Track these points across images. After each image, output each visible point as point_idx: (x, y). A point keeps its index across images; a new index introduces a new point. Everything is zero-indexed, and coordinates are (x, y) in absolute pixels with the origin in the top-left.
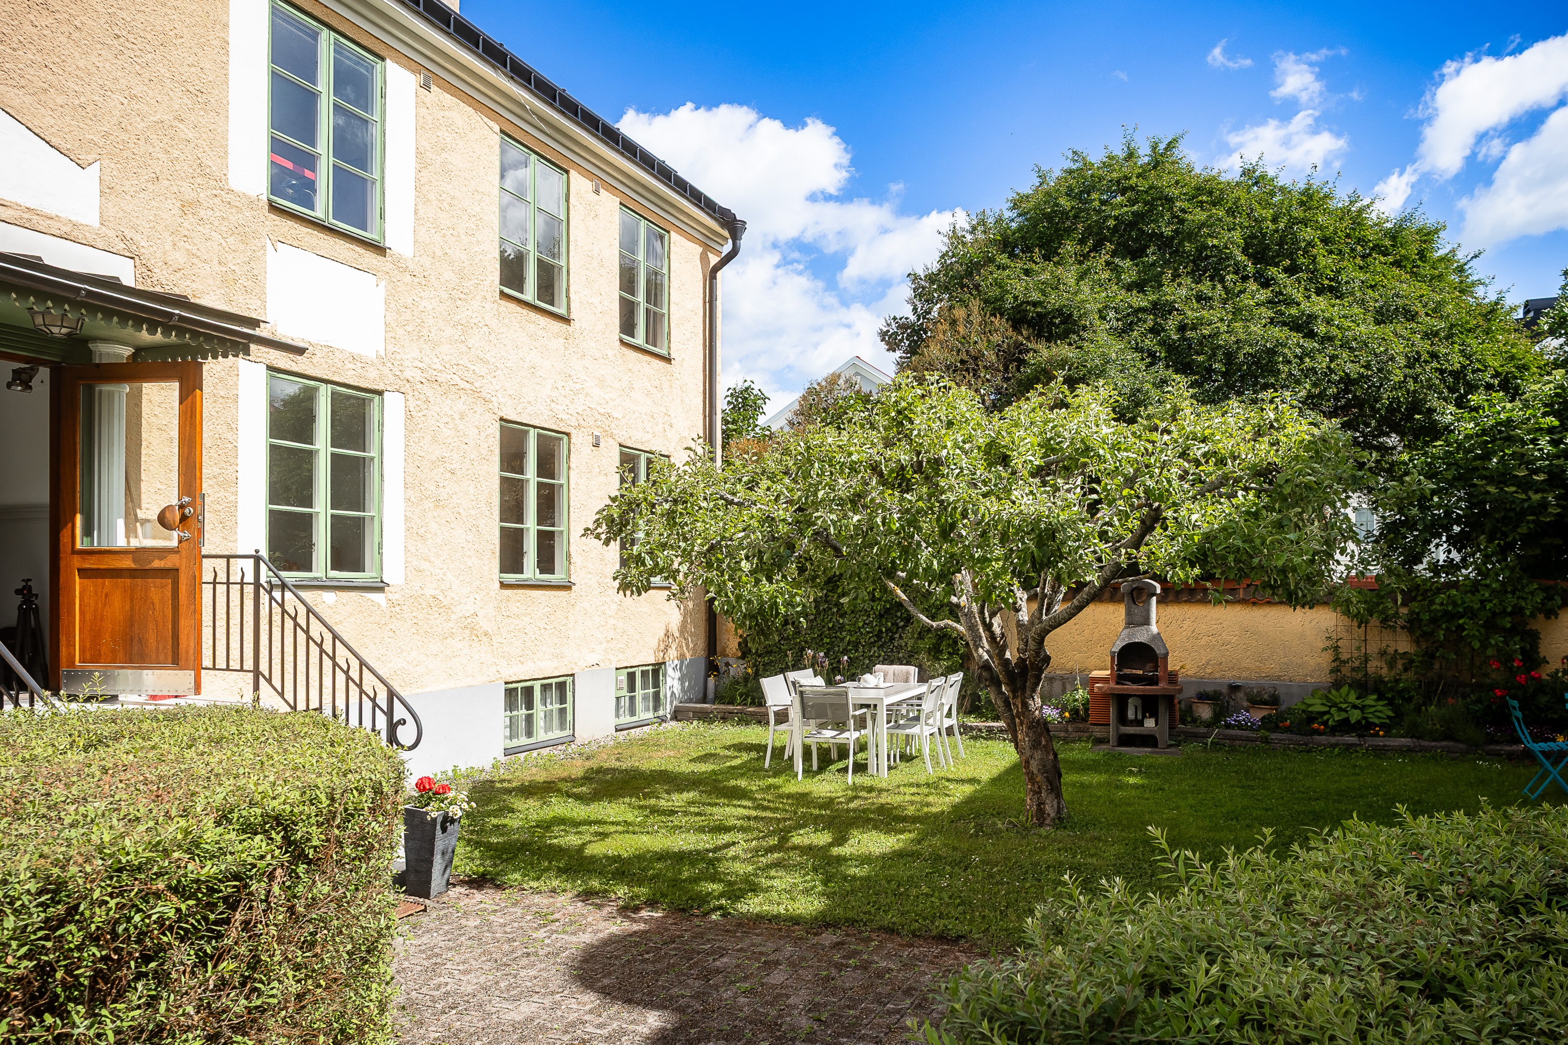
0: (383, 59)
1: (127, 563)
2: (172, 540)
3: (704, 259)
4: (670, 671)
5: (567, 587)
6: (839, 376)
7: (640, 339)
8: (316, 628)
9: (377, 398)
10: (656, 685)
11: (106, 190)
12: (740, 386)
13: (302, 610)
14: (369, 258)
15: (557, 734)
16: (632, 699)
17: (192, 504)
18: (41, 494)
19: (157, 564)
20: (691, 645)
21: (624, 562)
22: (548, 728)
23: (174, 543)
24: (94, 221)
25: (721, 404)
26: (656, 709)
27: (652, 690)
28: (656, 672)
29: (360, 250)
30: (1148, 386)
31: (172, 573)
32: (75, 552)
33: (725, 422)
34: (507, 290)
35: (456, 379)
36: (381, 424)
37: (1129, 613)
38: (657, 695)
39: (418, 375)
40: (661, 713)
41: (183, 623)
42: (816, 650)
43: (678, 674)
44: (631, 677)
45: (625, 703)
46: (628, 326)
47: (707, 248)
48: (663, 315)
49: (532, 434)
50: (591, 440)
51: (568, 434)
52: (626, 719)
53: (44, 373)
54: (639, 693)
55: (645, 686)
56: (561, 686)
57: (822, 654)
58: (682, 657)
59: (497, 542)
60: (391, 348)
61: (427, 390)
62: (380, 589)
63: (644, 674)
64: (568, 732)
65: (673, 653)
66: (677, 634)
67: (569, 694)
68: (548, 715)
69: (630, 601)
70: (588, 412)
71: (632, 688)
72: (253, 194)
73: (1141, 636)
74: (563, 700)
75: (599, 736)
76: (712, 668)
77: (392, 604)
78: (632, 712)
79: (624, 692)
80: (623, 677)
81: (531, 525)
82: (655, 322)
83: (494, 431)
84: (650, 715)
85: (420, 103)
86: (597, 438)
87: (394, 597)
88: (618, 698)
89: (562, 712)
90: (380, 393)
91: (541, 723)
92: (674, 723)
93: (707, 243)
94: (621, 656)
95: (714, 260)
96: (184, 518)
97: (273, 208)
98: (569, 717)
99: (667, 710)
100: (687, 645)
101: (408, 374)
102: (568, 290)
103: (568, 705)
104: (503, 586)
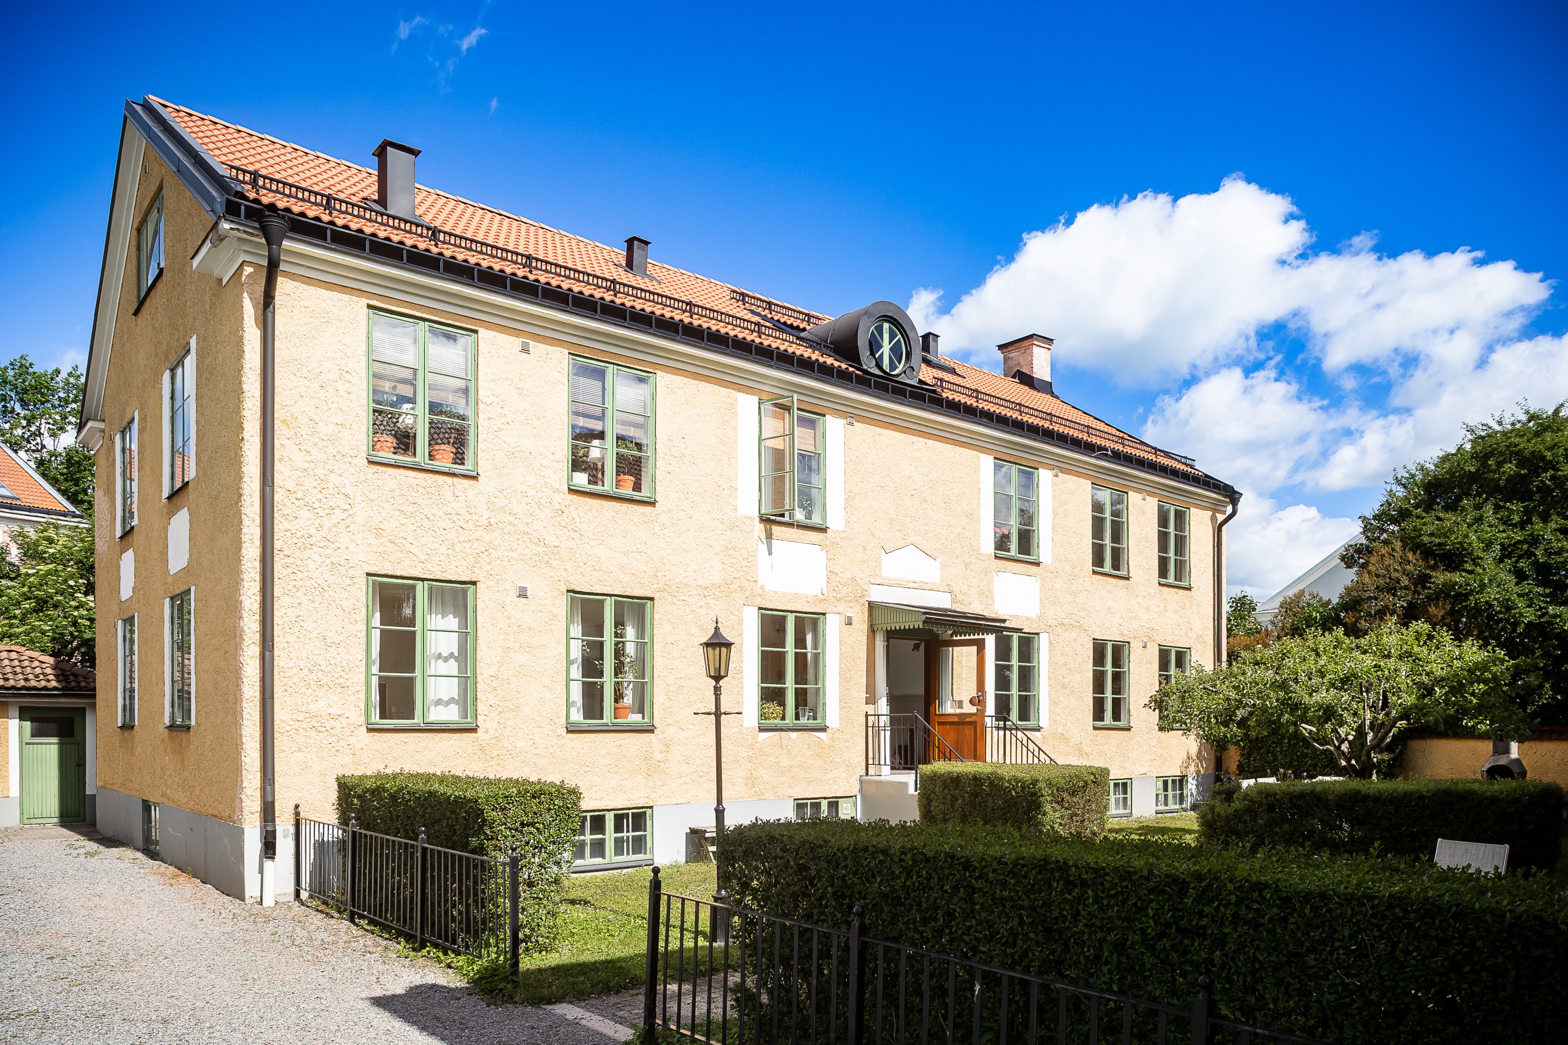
0: (1037, 469)
1: (956, 719)
2: (973, 710)
3: (1213, 519)
4: (1190, 780)
5: (1128, 729)
6: (1304, 592)
7: (1171, 579)
8: (1031, 746)
9: (1036, 636)
10: (1181, 789)
11: (943, 566)
12: (1239, 595)
13: (1025, 739)
14: (1034, 568)
15: (1121, 811)
16: (1166, 796)
17: (982, 695)
18: (921, 691)
19: (968, 720)
20: (1205, 766)
21: (1160, 718)
22: (1117, 807)
23: (975, 711)
24: (937, 580)
25: (1226, 608)
26: (1181, 803)
27: (1178, 792)
28: (1181, 781)
29: (1030, 566)
30: (1514, 597)
31: (974, 724)
32: (936, 715)
33: (1229, 620)
34: (1096, 569)
35: (1072, 622)
36: (1039, 649)
37: (1495, 746)
38: (1181, 795)
39: (1054, 622)
40: (1184, 806)
41: (978, 743)
42: (1286, 769)
43: (1195, 782)
44: (1165, 783)
45: (1161, 798)
46: (1163, 572)
47: (1215, 511)
48: (1186, 561)
49: (1110, 645)
50: (1141, 644)
51: (1129, 643)
52: (1162, 808)
53: (922, 646)
54: (1170, 793)
55: (1174, 789)
56: (1125, 785)
57: (1290, 772)
58: (1198, 772)
59: (1092, 705)
60: (1043, 611)
61: (1059, 630)
62: (1038, 730)
63: (1174, 781)
64: (1128, 811)
65: (1192, 769)
66: (1195, 757)
67: (1129, 789)
68: (1117, 801)
69: (1164, 735)
70: (1140, 628)
71: (1166, 789)
72: (989, 553)
73: (1503, 761)
74: (1125, 793)
75: (1147, 815)
76: (1218, 779)
77: (1044, 737)
78: (1166, 804)
79: (1161, 791)
80: (1160, 784)
81: (1109, 695)
82: (1181, 567)
83: (1090, 646)
84: (1178, 807)
85: (1054, 484)
86: (1146, 643)
87: (1045, 734)
88: (1157, 795)
89: (1125, 799)
90: (1038, 634)
91: (1113, 806)
92: (1192, 812)
93: (1215, 508)
94: (1159, 770)
95: (1221, 518)
96: (979, 701)
97: (996, 557)
98: (1129, 803)
99: (1188, 803)
100: (1202, 765)
101: (1050, 623)
102: (1128, 561)
103: (1128, 796)
104: (1095, 728)
